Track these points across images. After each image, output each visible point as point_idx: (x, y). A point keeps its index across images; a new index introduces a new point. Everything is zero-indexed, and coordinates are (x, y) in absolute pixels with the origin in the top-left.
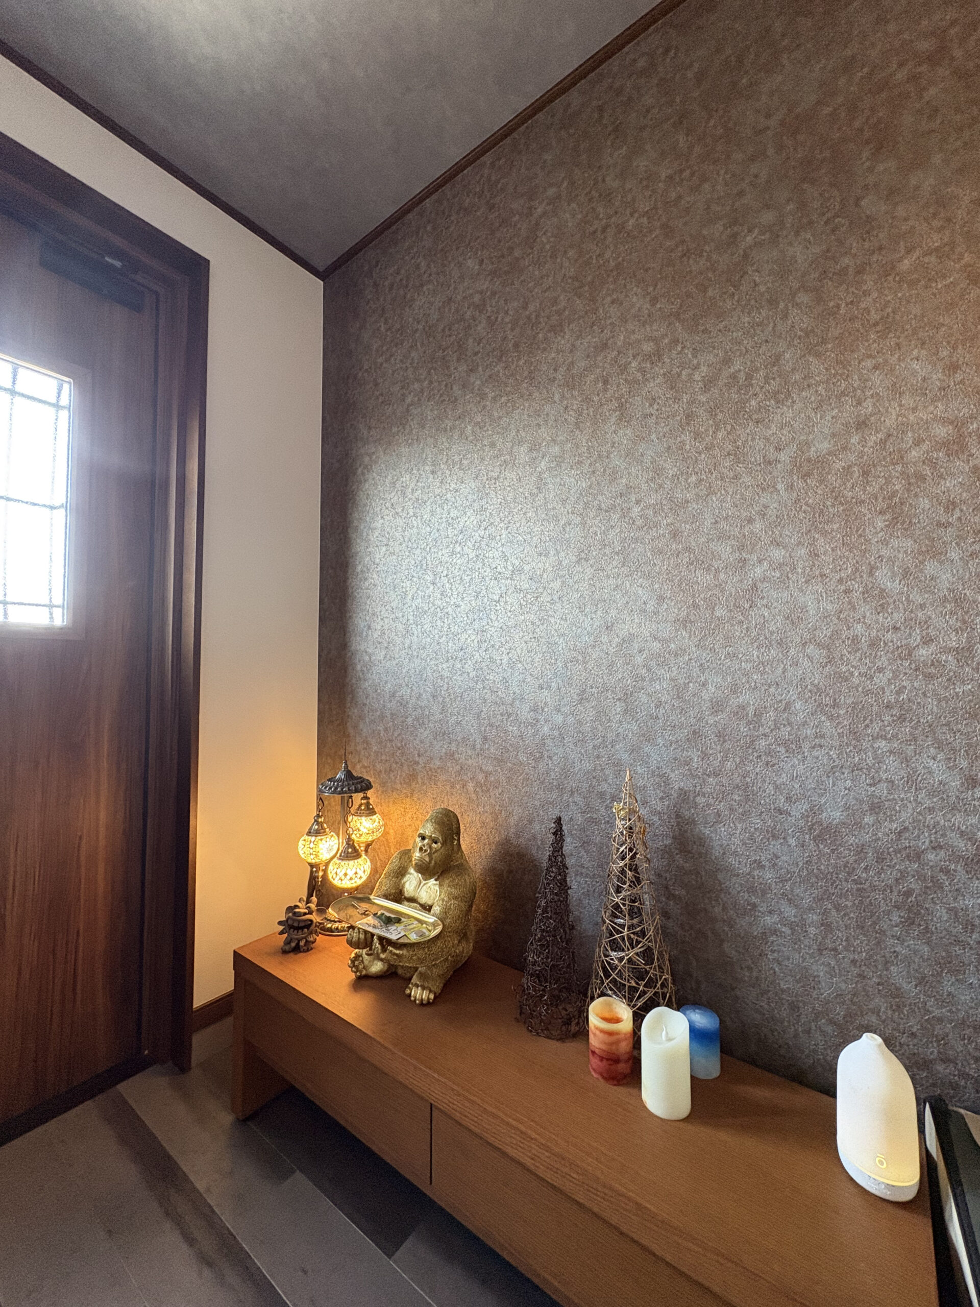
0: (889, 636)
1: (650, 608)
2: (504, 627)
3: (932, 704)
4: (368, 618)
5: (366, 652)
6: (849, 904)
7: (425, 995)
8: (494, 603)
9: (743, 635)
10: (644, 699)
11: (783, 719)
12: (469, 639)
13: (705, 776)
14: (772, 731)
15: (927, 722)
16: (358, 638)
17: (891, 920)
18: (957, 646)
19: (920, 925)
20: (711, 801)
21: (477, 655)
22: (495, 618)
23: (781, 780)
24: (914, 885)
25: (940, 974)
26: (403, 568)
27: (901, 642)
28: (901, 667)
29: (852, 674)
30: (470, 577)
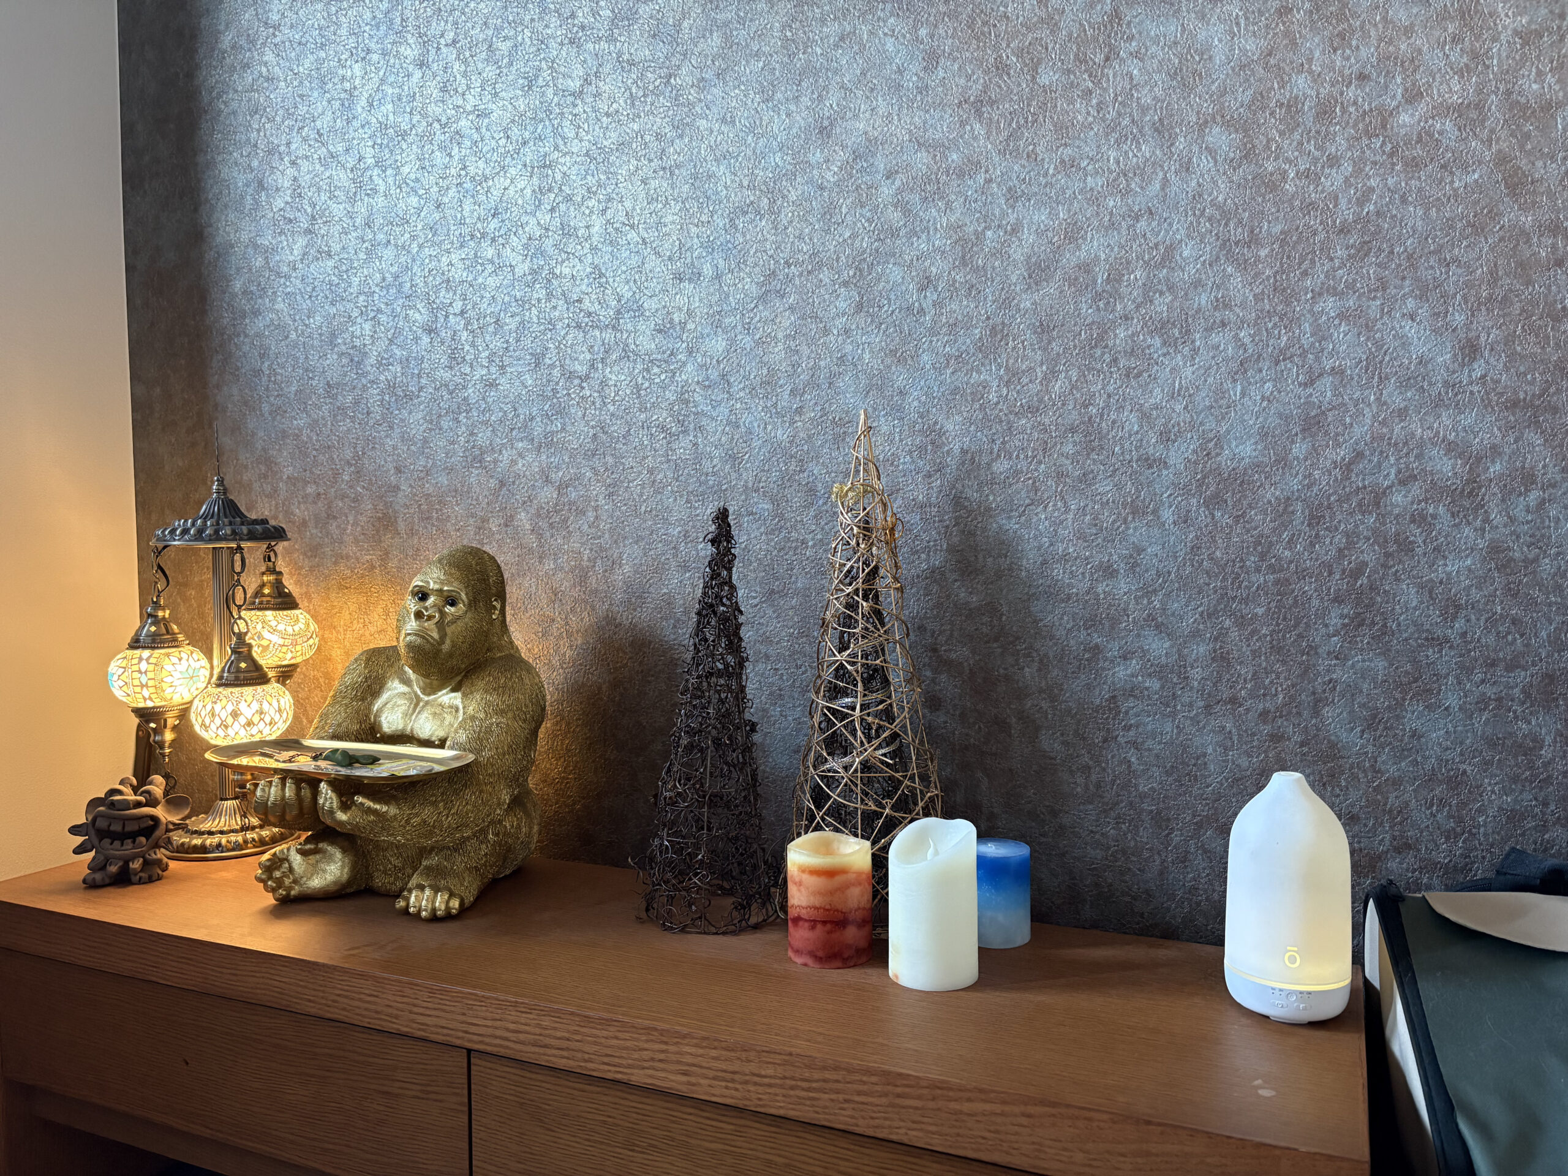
0: (1351, 93)
1: (910, 81)
2: (594, 152)
3: (1414, 215)
4: (255, 163)
5: (256, 246)
6: (1260, 611)
7: (440, 902)
8: (570, 99)
9: (1091, 119)
10: (895, 273)
11: (1159, 282)
12: (512, 189)
13: (1012, 417)
14: (1138, 307)
15: (1406, 251)
16: (232, 216)
17: (1326, 626)
18: (1460, 101)
19: (1373, 623)
20: (1023, 465)
21: (533, 221)
22: (572, 135)
23: (1152, 401)
24: (1369, 555)
25: (1400, 704)
26: (344, 32)
27: (1370, 104)
28: (1368, 152)
29: (1284, 174)
30: (509, 44)
